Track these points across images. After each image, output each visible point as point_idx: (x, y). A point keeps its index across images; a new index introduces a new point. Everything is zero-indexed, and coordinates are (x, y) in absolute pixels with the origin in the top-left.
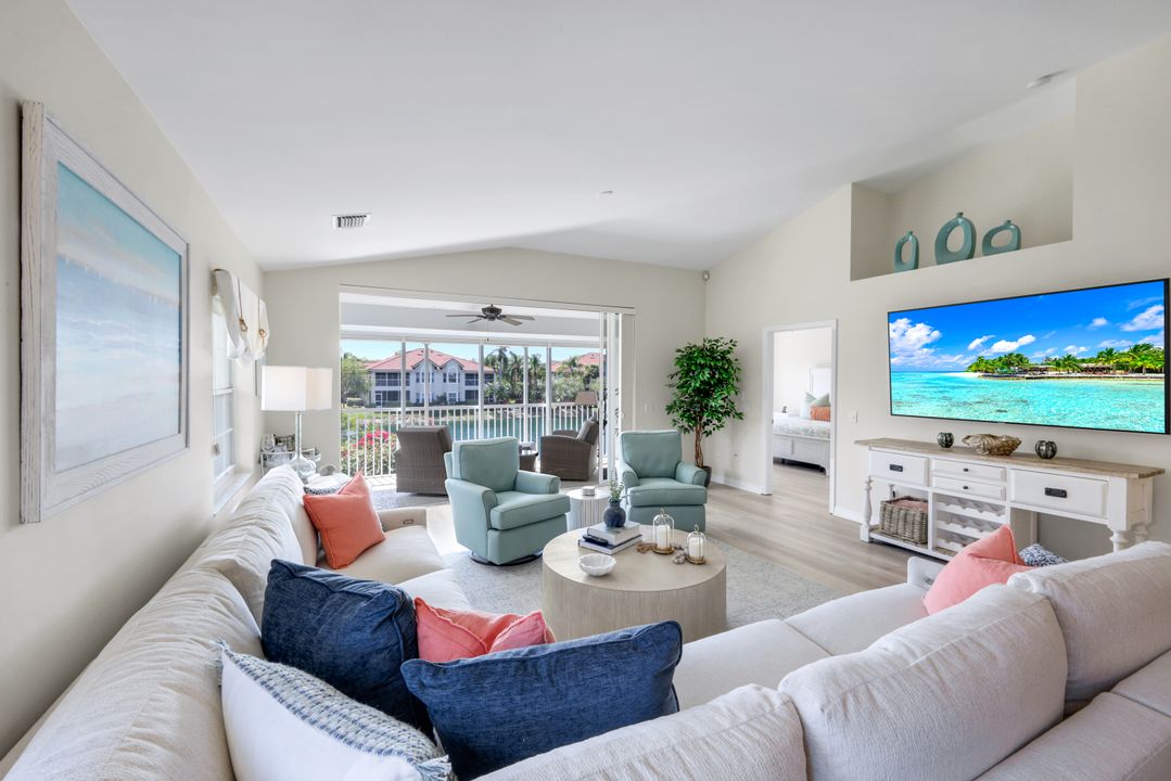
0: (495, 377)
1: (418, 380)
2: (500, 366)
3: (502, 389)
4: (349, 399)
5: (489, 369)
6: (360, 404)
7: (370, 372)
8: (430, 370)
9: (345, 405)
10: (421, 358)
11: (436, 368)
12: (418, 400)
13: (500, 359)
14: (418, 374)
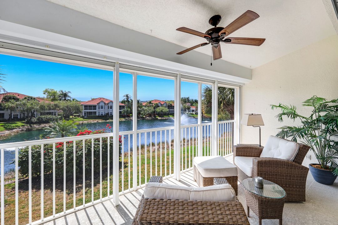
0: (125, 107)
1: (99, 108)
2: (127, 103)
3: (128, 111)
4: (74, 114)
5: (123, 105)
6: (79, 116)
7: (82, 105)
8: (103, 105)
9: (73, 117)
10: (100, 101)
11: (105, 104)
12: (99, 115)
13: (127, 101)
14: (99, 106)
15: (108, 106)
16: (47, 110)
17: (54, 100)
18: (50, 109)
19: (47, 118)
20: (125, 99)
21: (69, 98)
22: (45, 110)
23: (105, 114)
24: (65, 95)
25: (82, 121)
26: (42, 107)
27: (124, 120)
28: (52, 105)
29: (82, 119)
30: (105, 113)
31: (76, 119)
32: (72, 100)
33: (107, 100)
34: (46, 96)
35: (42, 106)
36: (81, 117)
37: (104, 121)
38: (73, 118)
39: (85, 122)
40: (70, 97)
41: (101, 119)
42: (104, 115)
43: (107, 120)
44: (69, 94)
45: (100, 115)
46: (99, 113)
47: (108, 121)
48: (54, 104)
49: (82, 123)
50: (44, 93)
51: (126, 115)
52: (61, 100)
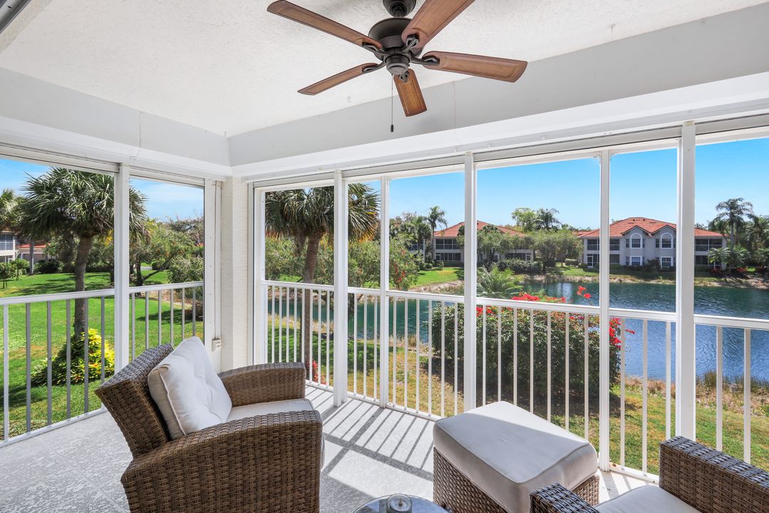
0: (724, 242)
1: (628, 246)
2: (731, 230)
3: (733, 255)
4: (567, 259)
5: (717, 234)
6: (575, 264)
7: (583, 239)
8: (641, 237)
9: (564, 265)
10: (632, 226)
11: (647, 234)
12: (627, 263)
13: (731, 222)
14: (628, 240)
15: (657, 241)
16: (512, 248)
17: (529, 228)
18: (517, 248)
19: (513, 265)
20: (723, 214)
21: (554, 224)
22: (509, 249)
23: (646, 262)
24: (547, 218)
25: (581, 275)
26: (505, 244)
27: (716, 284)
28: (520, 239)
29: (581, 271)
30: (646, 258)
31: (568, 271)
32: (560, 227)
33: (653, 222)
34: (516, 222)
35: (505, 241)
36: (580, 267)
37: (641, 281)
38: (562, 267)
39: (587, 278)
40: (558, 222)
41: (632, 275)
42: (641, 264)
43: (653, 278)
44: (555, 216)
45: (631, 264)
46: (628, 258)
47: (653, 282)
48: (525, 238)
49: (580, 282)
50: (514, 217)
51: (727, 270)
52: (538, 229)
